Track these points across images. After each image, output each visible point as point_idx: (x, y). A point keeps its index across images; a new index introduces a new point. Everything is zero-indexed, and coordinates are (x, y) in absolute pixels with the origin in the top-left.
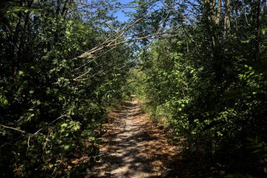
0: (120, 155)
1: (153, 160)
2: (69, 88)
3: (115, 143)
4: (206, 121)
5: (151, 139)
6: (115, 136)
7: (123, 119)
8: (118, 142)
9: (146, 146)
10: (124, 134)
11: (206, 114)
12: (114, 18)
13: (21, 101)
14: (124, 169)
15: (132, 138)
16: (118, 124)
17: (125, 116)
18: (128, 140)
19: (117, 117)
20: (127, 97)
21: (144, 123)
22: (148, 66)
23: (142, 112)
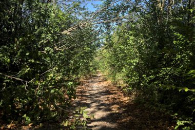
0: (89, 102)
1: (113, 105)
2: (53, 55)
3: (85, 96)
4: (151, 76)
5: (112, 94)
6: (85, 92)
7: (91, 84)
8: (88, 96)
9: (108, 97)
10: (92, 92)
11: (151, 72)
12: (85, 9)
13: (18, 63)
14: (92, 109)
15: (97, 94)
16: (88, 86)
17: (92, 82)
18: (94, 95)
19: (86, 82)
20: (94, 71)
21: (107, 85)
22: (111, 45)
23: (105, 80)
